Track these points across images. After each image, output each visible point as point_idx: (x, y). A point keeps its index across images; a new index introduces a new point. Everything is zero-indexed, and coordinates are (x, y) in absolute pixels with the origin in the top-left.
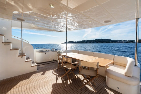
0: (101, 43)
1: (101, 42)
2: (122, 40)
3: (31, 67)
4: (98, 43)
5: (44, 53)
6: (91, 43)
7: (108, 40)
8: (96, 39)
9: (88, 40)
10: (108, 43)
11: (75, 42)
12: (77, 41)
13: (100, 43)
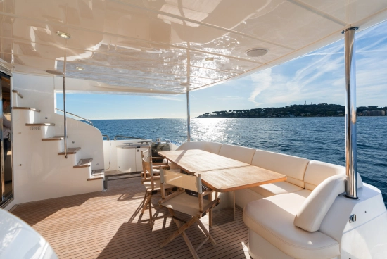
0: (309, 116)
1: (310, 112)
2: (380, 107)
3: (88, 180)
4: (298, 115)
5: (134, 150)
6: (277, 116)
7: (331, 106)
8: (295, 106)
9: (270, 107)
10: (331, 115)
11: (231, 115)
12: (237, 111)
13: (304, 116)
